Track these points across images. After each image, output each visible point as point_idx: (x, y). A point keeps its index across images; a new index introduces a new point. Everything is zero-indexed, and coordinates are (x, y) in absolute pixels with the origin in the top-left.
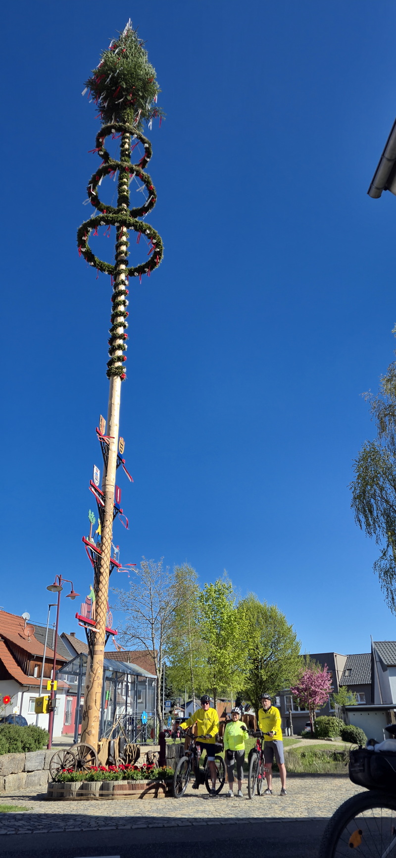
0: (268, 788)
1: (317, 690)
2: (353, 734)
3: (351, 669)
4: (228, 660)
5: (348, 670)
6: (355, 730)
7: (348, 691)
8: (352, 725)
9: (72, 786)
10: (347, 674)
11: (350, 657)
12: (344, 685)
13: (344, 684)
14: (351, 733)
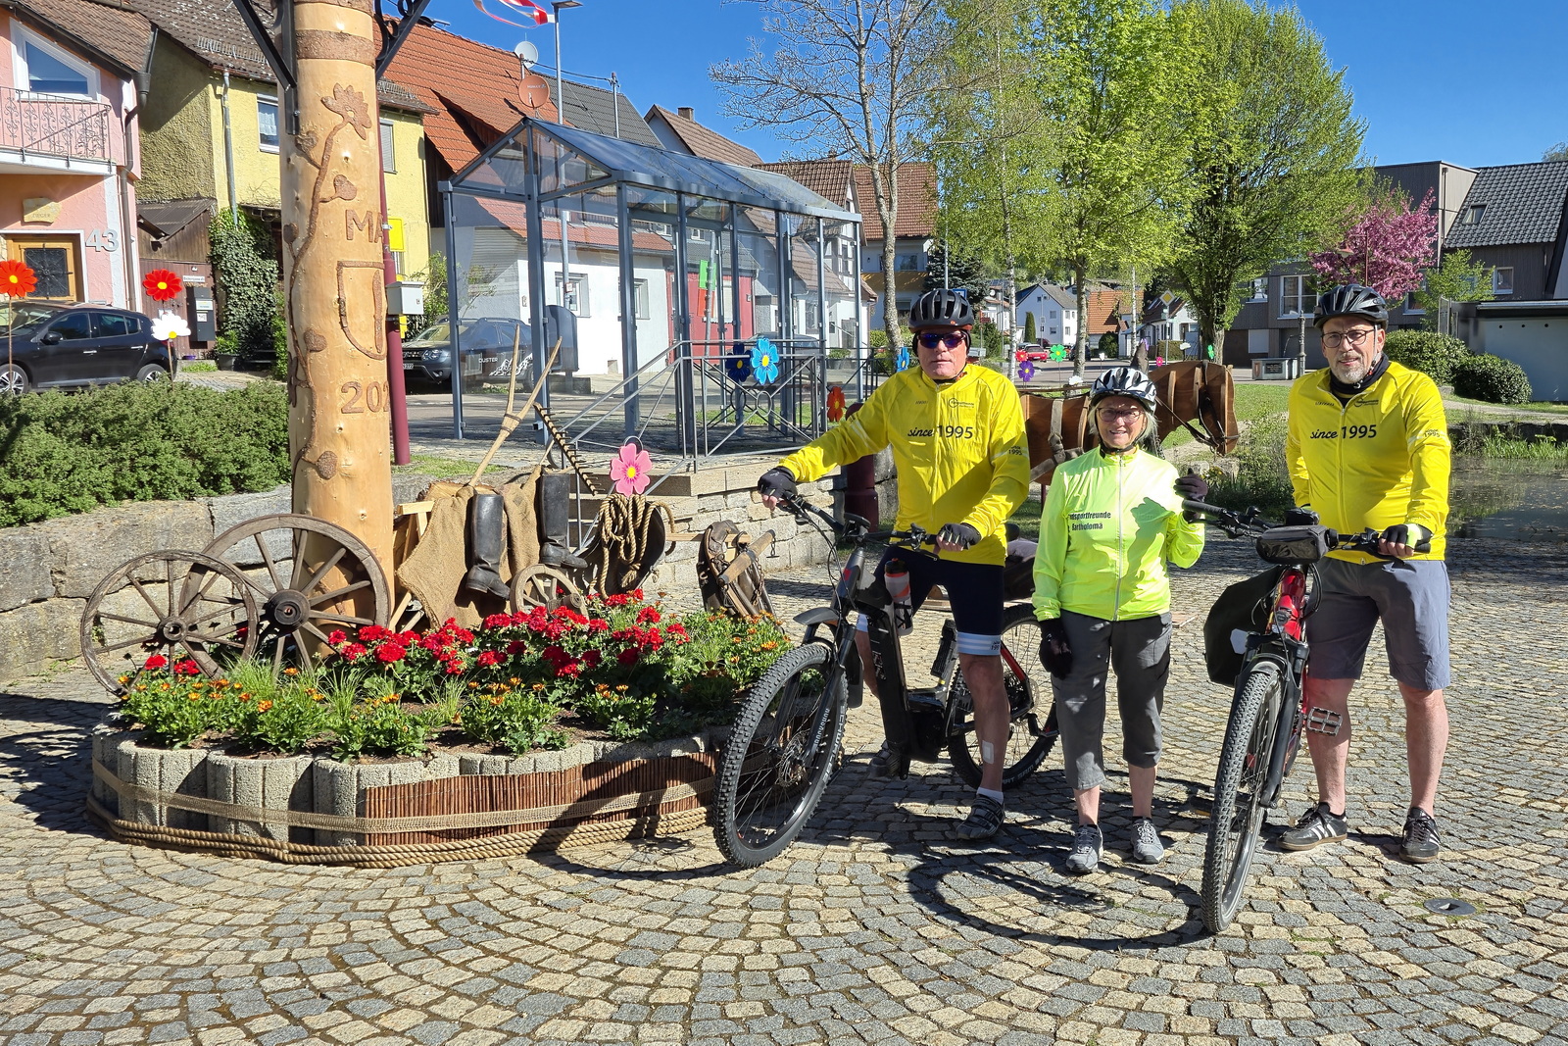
0: (1323, 805)
1: (1390, 260)
2: (1490, 377)
3: (1485, 206)
4: (1126, 173)
5: (1473, 207)
6: (1499, 369)
7: (1471, 263)
8: (1490, 354)
9: (141, 770)
10: (1468, 219)
11: (1483, 173)
12: (1462, 248)
13: (1465, 245)
14: (1486, 376)
